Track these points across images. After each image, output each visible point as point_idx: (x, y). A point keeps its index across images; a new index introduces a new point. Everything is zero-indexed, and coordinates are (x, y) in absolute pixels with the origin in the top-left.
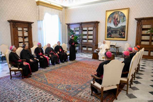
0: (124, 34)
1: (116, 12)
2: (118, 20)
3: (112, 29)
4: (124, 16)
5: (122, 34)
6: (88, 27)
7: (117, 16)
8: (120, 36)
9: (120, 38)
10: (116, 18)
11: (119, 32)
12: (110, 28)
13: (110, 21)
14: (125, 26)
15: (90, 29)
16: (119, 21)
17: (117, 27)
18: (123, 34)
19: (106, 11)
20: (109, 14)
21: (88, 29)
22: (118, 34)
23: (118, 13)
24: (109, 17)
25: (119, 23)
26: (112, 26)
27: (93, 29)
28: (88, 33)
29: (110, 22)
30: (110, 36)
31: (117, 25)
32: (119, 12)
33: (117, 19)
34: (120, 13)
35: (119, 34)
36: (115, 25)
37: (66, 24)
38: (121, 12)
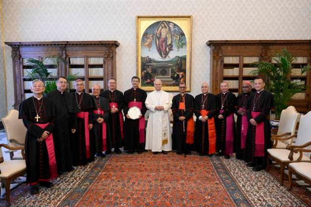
0: (184, 76)
1: (161, 22)
2: (169, 42)
3: (155, 64)
4: (183, 34)
5: (178, 76)
6: (87, 57)
7: (164, 32)
8: (174, 82)
9: (174, 85)
10: (163, 36)
11: (172, 71)
12: (150, 60)
13: (148, 43)
14: (184, 58)
15: (93, 61)
16: (171, 45)
17: (167, 59)
18: (181, 76)
19: (139, 17)
20: (145, 25)
21: (87, 61)
22: (170, 76)
23: (168, 26)
24: (145, 34)
25: (171, 49)
26: (155, 55)
27: (104, 62)
28: (87, 73)
29: (150, 46)
30: (149, 80)
31: (166, 54)
32: (169, 22)
33: (165, 40)
34: (171, 26)
35: (173, 77)
36: (161, 54)
37: (6, 43)
38: (175, 25)
